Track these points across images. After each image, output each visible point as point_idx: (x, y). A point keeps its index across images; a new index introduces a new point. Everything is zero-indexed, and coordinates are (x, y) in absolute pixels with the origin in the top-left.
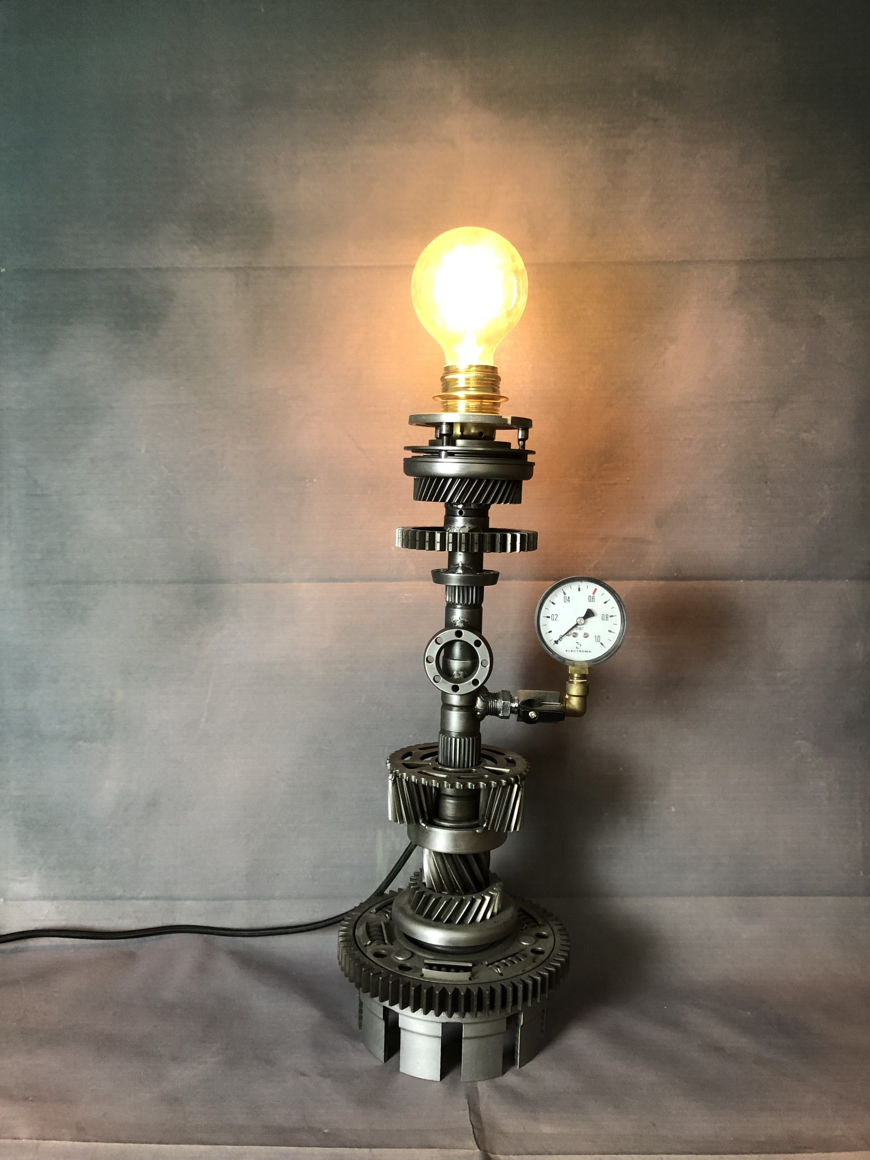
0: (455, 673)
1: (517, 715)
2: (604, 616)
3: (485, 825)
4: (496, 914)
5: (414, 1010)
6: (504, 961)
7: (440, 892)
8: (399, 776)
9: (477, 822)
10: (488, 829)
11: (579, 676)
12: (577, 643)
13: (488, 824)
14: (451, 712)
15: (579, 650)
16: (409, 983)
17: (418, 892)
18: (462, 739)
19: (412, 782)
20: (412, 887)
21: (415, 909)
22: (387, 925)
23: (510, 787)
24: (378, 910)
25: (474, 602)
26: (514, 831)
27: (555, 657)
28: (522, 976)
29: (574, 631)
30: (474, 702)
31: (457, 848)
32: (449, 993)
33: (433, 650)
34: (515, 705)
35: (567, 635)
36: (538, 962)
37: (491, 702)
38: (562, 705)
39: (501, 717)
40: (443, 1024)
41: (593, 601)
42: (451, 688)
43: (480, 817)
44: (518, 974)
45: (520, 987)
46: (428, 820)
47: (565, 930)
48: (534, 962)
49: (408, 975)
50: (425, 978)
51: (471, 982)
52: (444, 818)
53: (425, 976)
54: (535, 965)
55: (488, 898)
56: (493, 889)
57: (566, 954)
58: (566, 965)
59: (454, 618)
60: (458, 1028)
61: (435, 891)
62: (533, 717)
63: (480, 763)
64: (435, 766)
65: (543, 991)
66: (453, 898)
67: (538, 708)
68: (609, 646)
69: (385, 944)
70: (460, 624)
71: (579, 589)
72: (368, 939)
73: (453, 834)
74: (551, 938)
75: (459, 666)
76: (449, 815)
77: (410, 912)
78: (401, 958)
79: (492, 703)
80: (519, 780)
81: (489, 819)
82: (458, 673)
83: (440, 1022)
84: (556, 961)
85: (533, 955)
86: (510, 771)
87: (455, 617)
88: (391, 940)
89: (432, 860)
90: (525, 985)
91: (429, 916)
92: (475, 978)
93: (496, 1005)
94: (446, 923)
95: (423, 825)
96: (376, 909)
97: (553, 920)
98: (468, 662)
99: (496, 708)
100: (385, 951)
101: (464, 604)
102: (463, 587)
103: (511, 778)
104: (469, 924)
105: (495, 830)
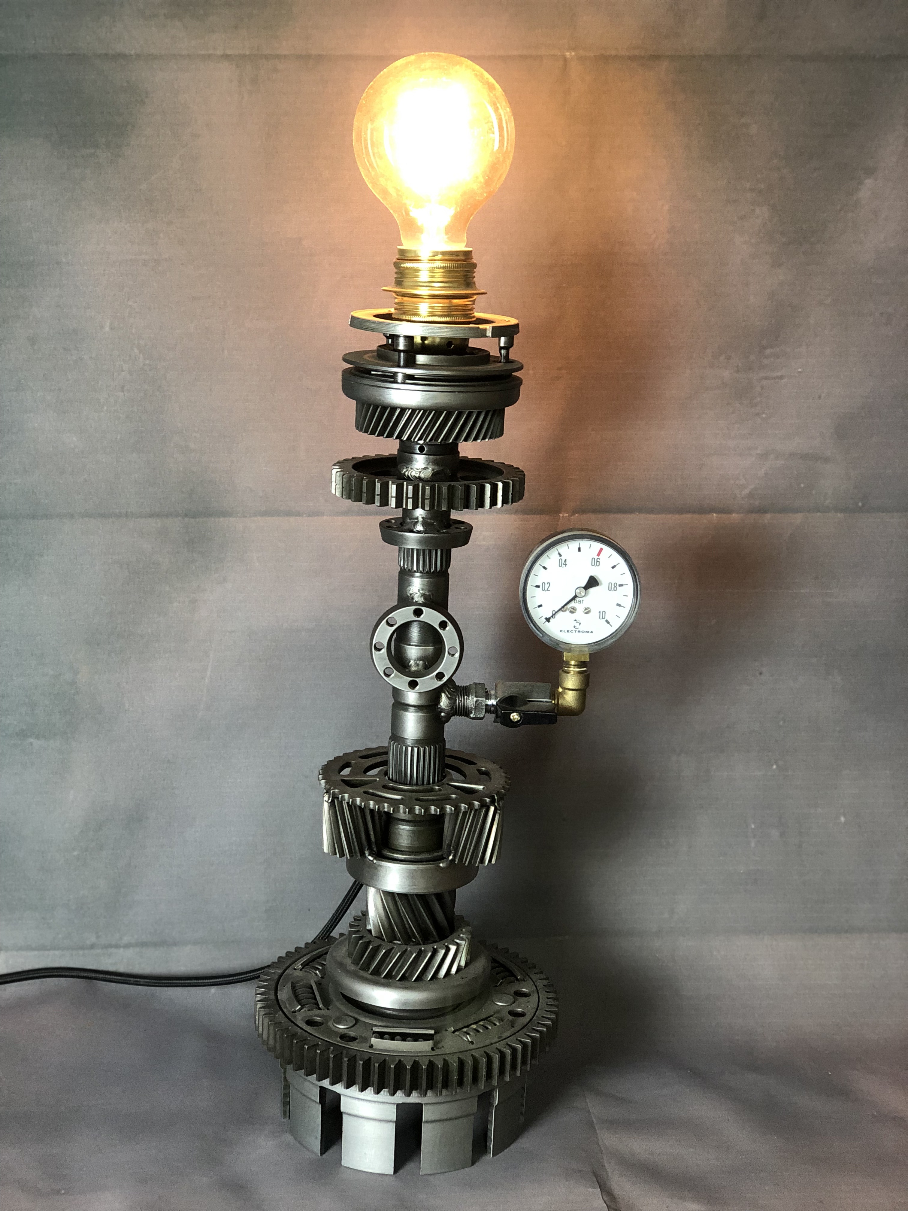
0: (412, 662)
1: (494, 715)
2: (611, 585)
3: (451, 857)
4: (463, 967)
5: (363, 1089)
6: (474, 1026)
7: (391, 942)
8: (338, 798)
9: (440, 853)
10: (455, 861)
11: (576, 664)
12: (576, 620)
13: (454, 856)
14: (407, 713)
15: (577, 630)
16: (355, 1056)
17: (361, 943)
18: (421, 748)
19: (355, 805)
20: (354, 936)
21: (358, 964)
22: (318, 984)
23: (484, 809)
24: (304, 965)
25: (439, 569)
26: (489, 863)
27: (545, 640)
28: (497, 1044)
29: (572, 604)
30: (438, 699)
31: (415, 887)
32: (408, 1067)
33: (384, 634)
34: (492, 702)
35: (563, 611)
36: (518, 1026)
37: (460, 699)
38: (553, 702)
39: (473, 718)
40: (398, 1105)
41: (598, 565)
42: (407, 684)
43: (445, 846)
44: (493, 1041)
45: (496, 1058)
46: (376, 851)
47: (552, 985)
48: (513, 1027)
49: (354, 1046)
50: (375, 1050)
51: (434, 1053)
52: (396, 849)
53: (374, 1047)
54: (513, 1030)
55: (453, 948)
56: (459, 936)
57: (554, 1016)
58: (553, 1030)
59: (412, 590)
60: (418, 1108)
61: (384, 940)
62: (516, 720)
63: (444, 777)
64: (385, 783)
65: (524, 1063)
66: (409, 949)
67: (523, 708)
68: (616, 624)
69: (320, 1009)
70: (419, 598)
71: (579, 549)
72: (296, 1002)
73: (410, 869)
74: (534, 998)
75: (417, 653)
76: (403, 845)
77: (352, 967)
78: (343, 1025)
79: (461, 701)
80: (496, 800)
81: (456, 850)
82: (416, 663)
83: (393, 1104)
84: (540, 1025)
85: (511, 1018)
86: (484, 788)
87: (412, 588)
88: (327, 1003)
89: (380, 901)
90: (502, 1055)
91: (377, 972)
92: (439, 1048)
93: (465, 1079)
94: (399, 980)
95: (371, 858)
96: (301, 965)
97: (535, 973)
98: (430, 649)
99: (466, 707)
100: (320, 1017)
101: (425, 572)
102: (424, 551)
103: (486, 799)
104: (429, 980)
105: (465, 863)
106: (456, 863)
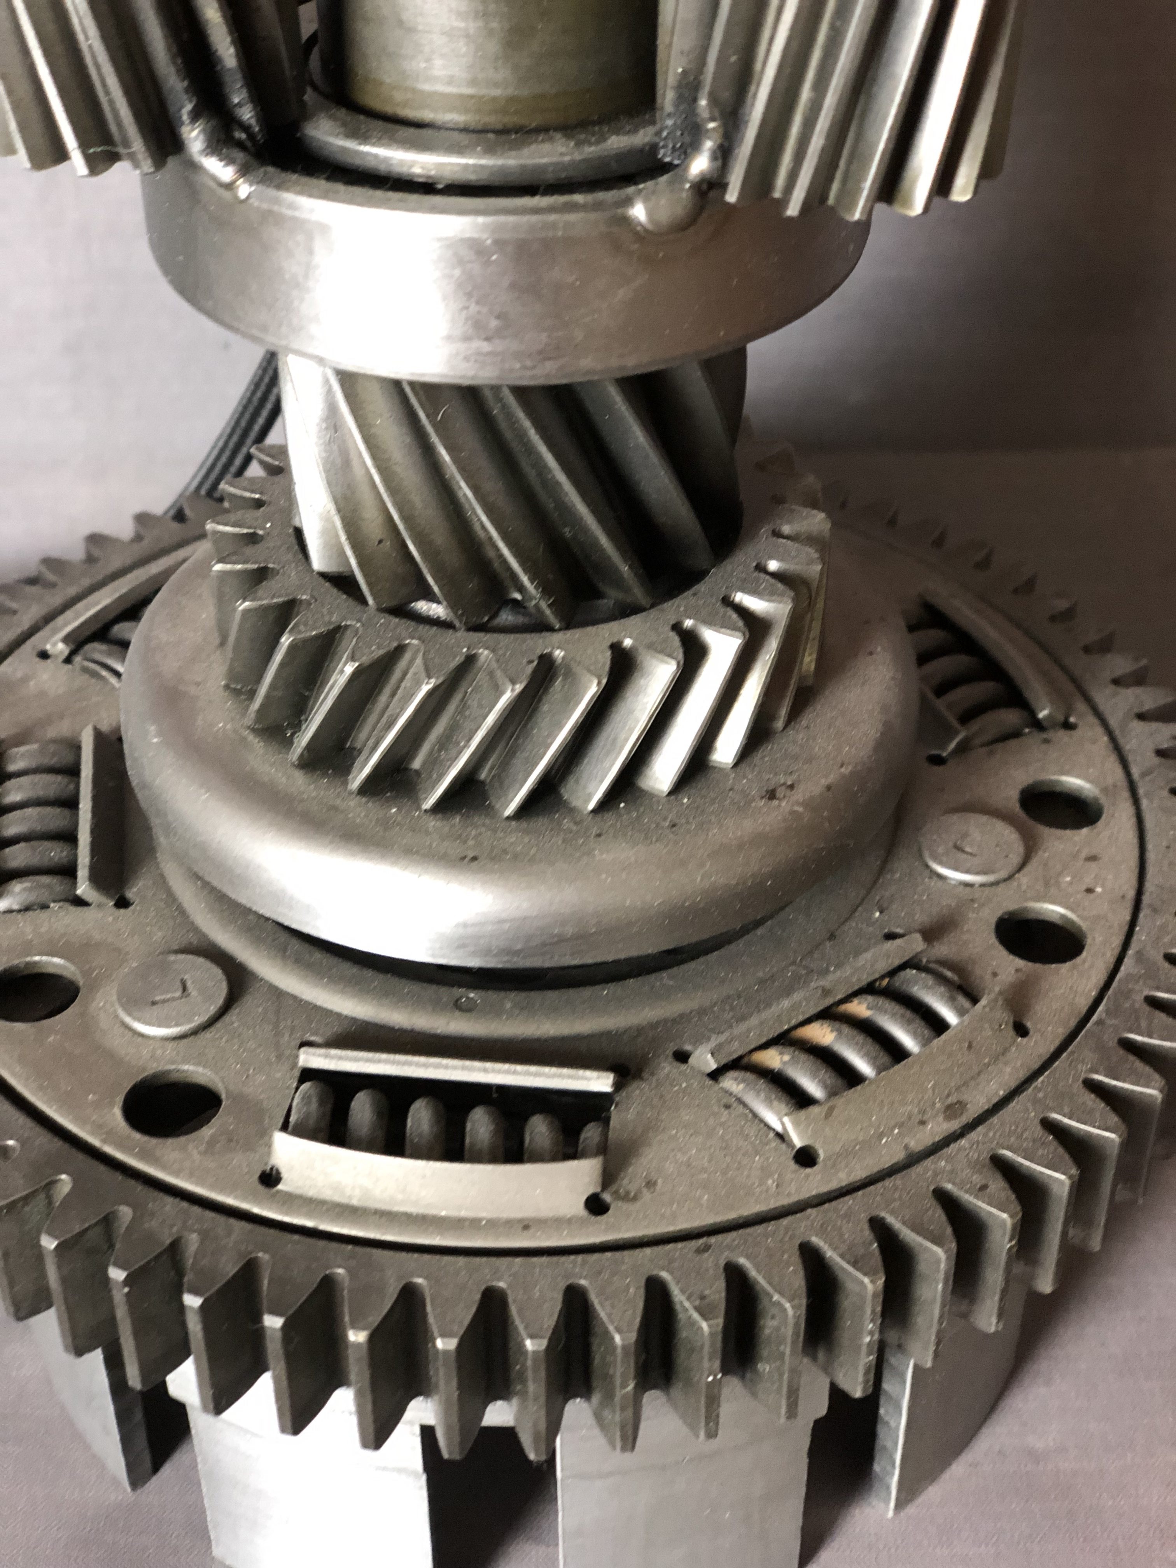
3: (699, 164)
4: (777, 723)
6: (823, 1035)
9: (642, 137)
10: (724, 187)
13: (722, 155)
28: (940, 1162)
43: (667, 97)
46: (251, 125)
48: (1023, 1033)
50: (293, 1200)
51: (596, 1237)
53: (282, 1193)
55: (724, 641)
56: (759, 567)
61: (363, 601)
74: (1120, 829)
78: (163, 1017)
81: (732, 117)
85: (1009, 968)
92: (625, 1204)
94: (434, 814)
95: (220, 170)
97: (1118, 681)
100: (67, 955)
104: (594, 811)
105: (784, 202)
106: (732, 196)
